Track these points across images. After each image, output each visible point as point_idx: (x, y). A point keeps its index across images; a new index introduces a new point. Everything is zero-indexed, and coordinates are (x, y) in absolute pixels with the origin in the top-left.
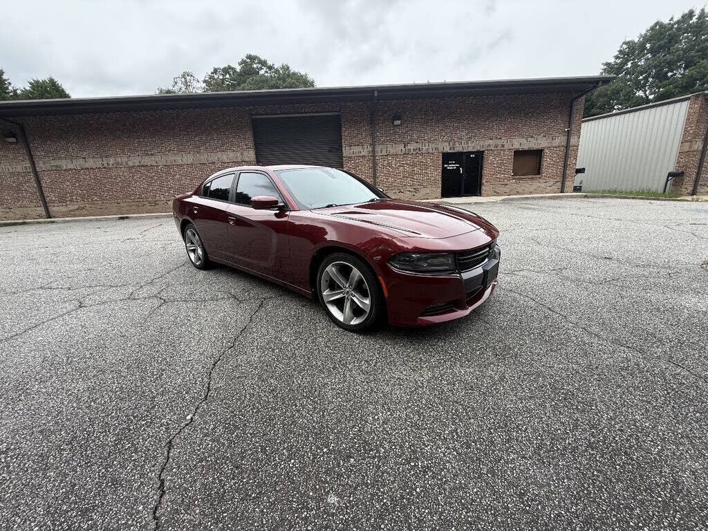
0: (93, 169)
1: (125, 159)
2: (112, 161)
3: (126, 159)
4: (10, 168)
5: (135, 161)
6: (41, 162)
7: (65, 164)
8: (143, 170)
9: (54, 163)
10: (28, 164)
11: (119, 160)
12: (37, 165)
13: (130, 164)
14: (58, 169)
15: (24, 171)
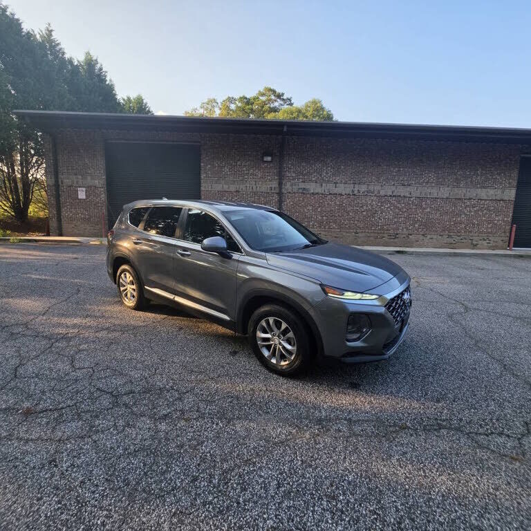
0: (341, 195)
1: (377, 188)
2: (363, 188)
3: (379, 188)
4: (254, 187)
5: (388, 190)
6: (289, 184)
7: (313, 187)
8: (393, 200)
9: (302, 185)
10: (275, 184)
11: (371, 188)
12: (283, 186)
13: (382, 193)
14: (304, 192)
15: (269, 191)
